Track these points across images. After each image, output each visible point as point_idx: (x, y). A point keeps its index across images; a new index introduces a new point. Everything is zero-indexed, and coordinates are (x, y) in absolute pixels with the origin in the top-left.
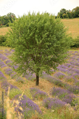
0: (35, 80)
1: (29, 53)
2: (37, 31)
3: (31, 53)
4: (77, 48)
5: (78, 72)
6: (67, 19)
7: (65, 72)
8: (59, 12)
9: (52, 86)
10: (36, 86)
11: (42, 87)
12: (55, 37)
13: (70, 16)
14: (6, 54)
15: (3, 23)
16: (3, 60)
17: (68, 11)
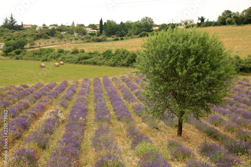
0: (176, 126)
1: (169, 88)
2: (181, 56)
3: (172, 88)
4: (246, 74)
5: (245, 116)
6: (233, 25)
7: (224, 114)
8: (221, 16)
9: (202, 138)
10: (178, 136)
11: (187, 139)
12: (209, 65)
13: (238, 22)
14: (137, 81)
15: (135, 33)
16: (132, 90)
17: (235, 14)
